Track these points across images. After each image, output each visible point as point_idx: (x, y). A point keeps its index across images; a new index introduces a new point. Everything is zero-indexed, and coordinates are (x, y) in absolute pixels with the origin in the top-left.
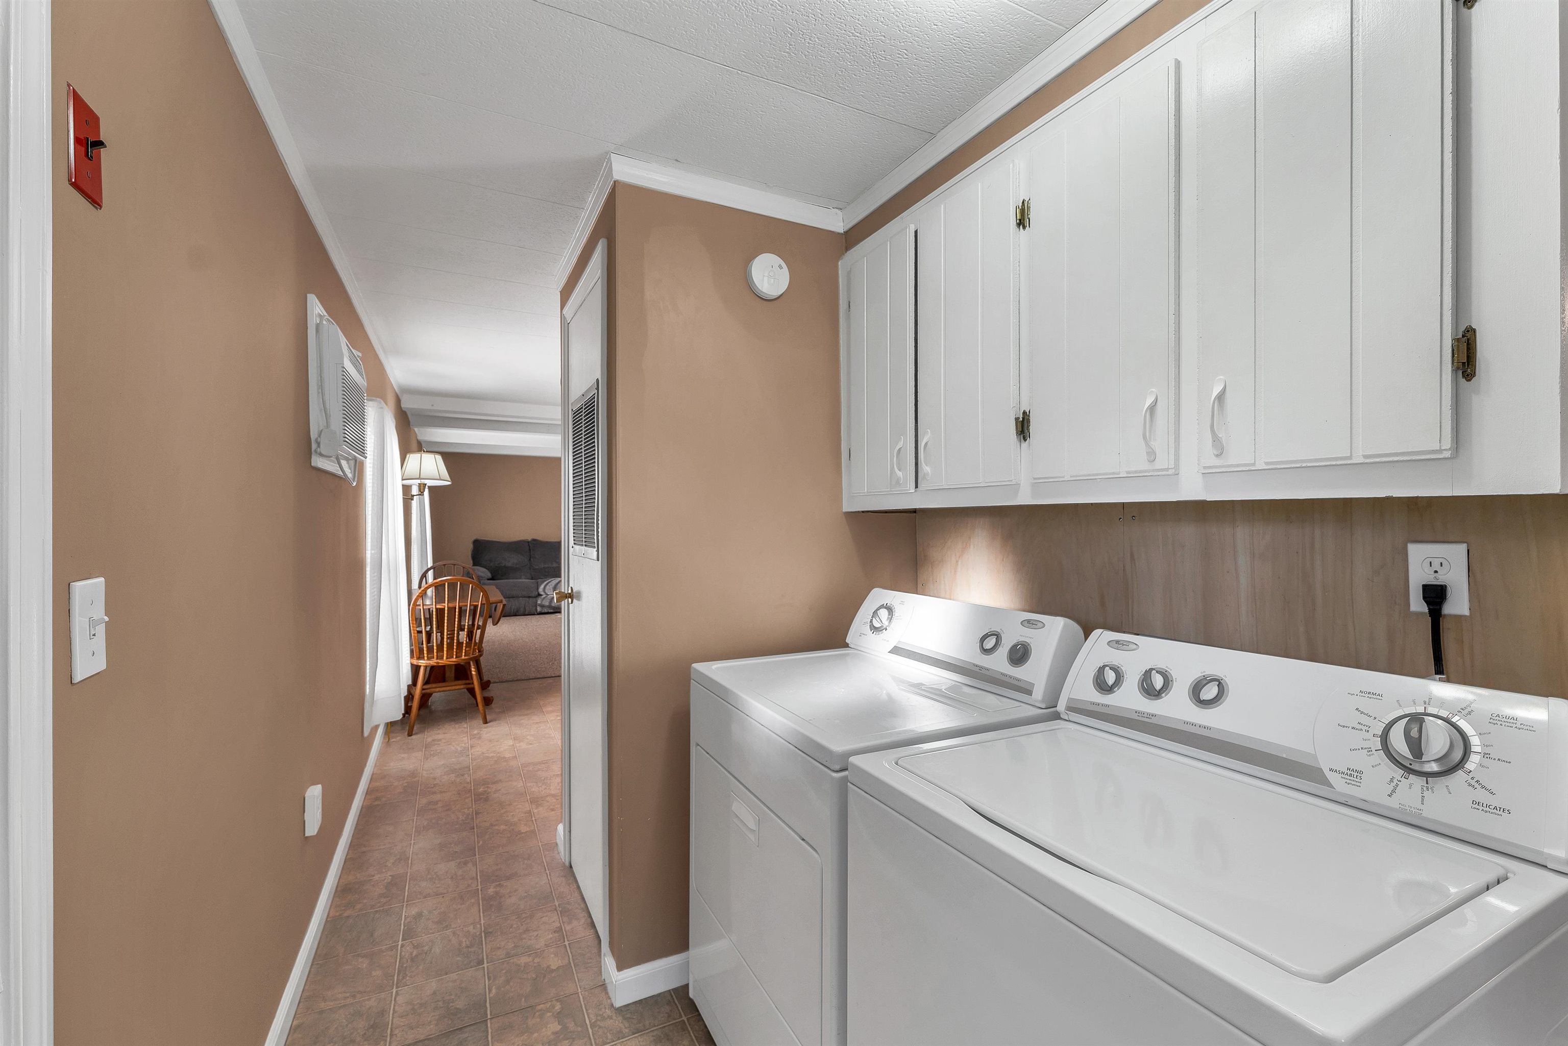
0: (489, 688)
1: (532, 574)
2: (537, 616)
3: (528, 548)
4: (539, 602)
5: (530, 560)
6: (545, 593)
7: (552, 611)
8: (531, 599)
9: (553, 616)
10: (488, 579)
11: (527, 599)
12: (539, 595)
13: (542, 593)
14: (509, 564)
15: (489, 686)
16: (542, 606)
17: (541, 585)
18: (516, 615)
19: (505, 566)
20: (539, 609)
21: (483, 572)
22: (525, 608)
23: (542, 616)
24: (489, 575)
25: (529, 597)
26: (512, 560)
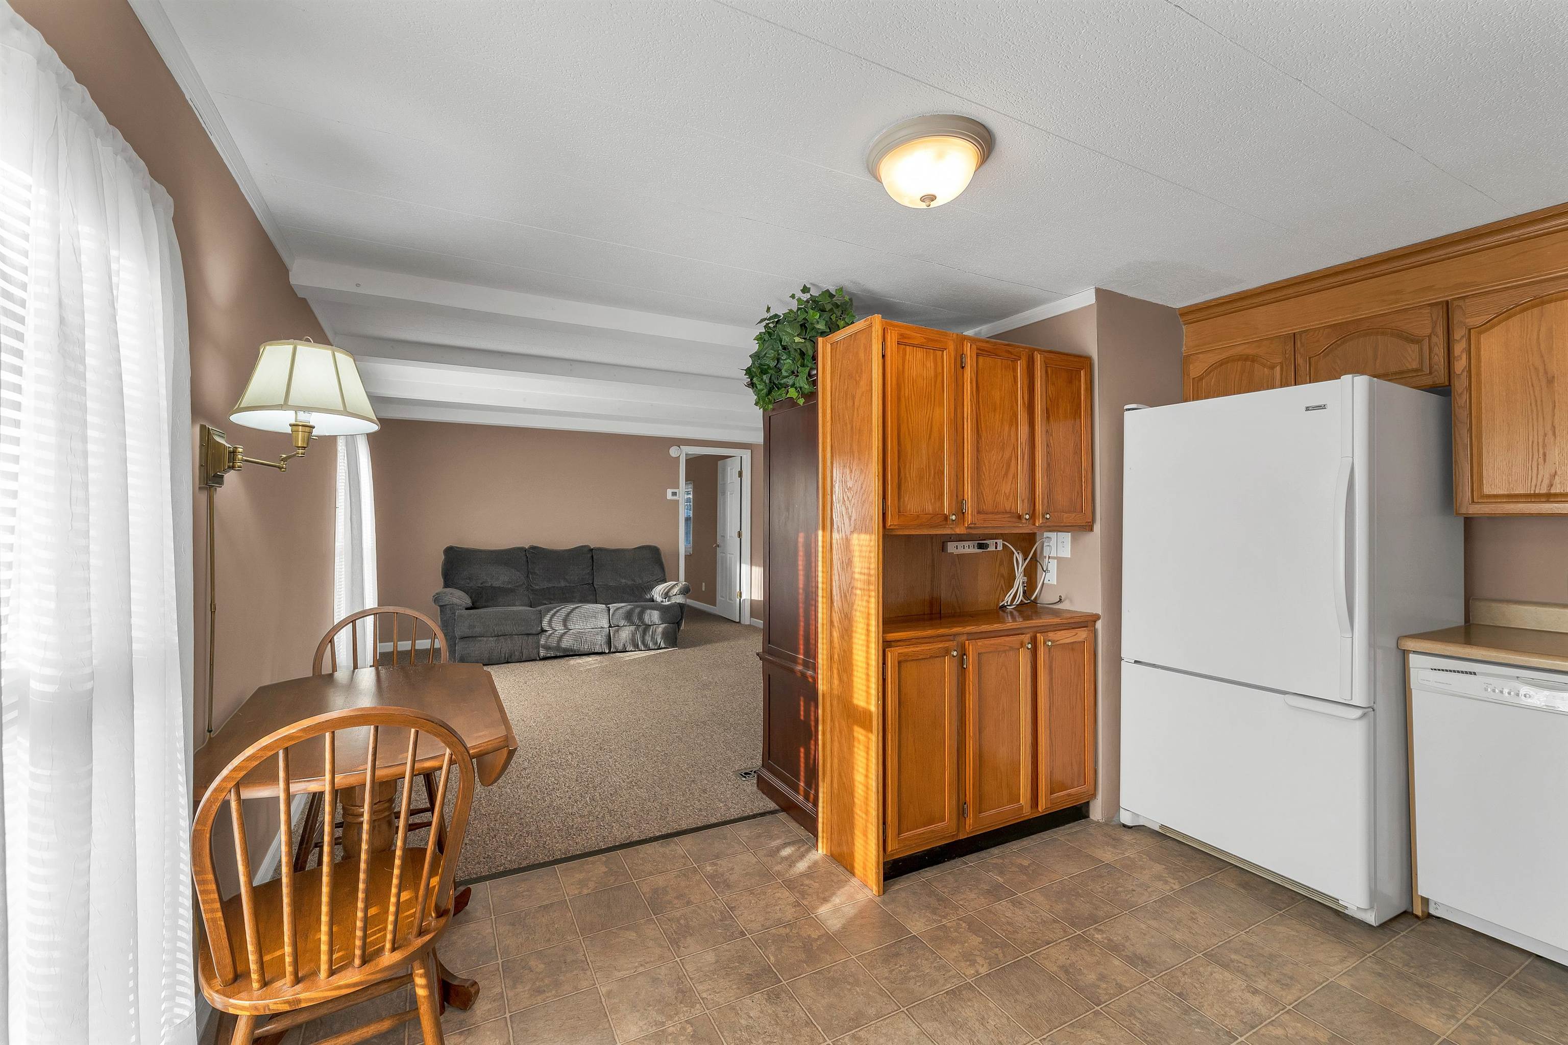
0: (467, 908)
1: (531, 597)
2: (540, 664)
3: (524, 558)
4: (542, 642)
5: (528, 576)
6: (552, 628)
7: (561, 654)
8: (530, 637)
9: (563, 661)
10: (467, 609)
11: (525, 637)
12: (543, 631)
13: (547, 628)
14: (497, 584)
15: (467, 904)
16: (547, 648)
17: (545, 616)
18: (508, 662)
19: (491, 587)
20: (542, 653)
21: (459, 598)
22: (522, 653)
23: (546, 662)
24: (468, 601)
25: (528, 634)
26: (501, 577)
